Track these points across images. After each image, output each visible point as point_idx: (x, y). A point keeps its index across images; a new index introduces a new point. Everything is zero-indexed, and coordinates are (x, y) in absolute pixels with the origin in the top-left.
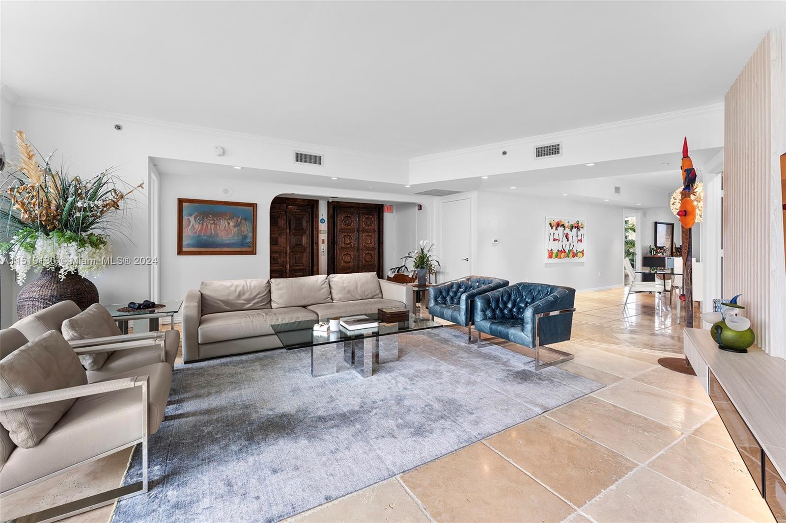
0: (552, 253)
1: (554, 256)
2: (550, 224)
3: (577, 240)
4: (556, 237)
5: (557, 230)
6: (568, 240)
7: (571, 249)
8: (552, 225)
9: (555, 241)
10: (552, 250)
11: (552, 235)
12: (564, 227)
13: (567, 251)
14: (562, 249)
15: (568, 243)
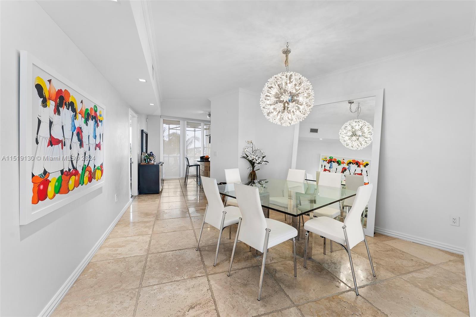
0: (46, 183)
1: (51, 190)
2: (39, 88)
3: (94, 146)
4: (57, 134)
5: (59, 113)
6: (81, 145)
7: (86, 163)
8: (46, 93)
9: (56, 147)
10: (45, 172)
11: (45, 126)
12: (74, 110)
13: (80, 170)
14: (71, 167)
15: (82, 151)
